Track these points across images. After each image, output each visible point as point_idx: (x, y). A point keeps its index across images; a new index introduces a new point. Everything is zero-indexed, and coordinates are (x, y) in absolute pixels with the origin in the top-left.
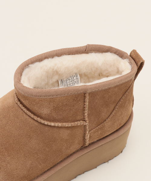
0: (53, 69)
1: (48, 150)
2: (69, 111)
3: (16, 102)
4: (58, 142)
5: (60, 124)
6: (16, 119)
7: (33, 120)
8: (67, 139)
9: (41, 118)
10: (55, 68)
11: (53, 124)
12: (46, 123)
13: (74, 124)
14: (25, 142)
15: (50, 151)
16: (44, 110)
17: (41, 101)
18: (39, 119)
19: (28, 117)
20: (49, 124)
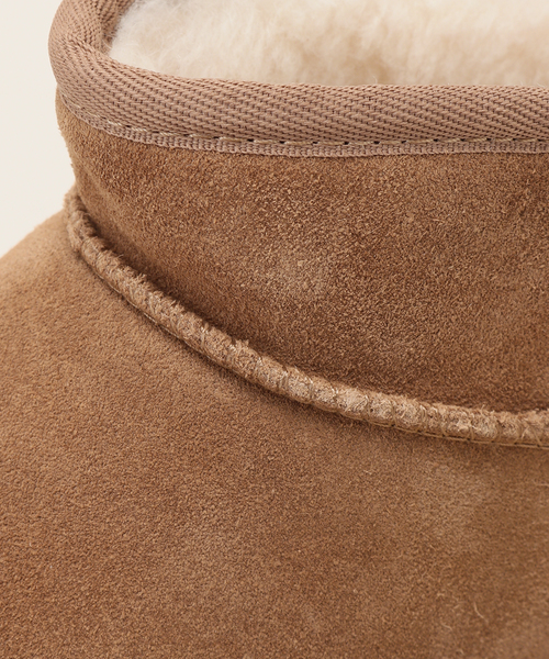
0: (353, 41)
1: (317, 628)
2: (477, 306)
3: (76, 242)
4: (395, 568)
5: (408, 408)
6: (67, 365)
7: (197, 365)
8: (467, 555)
9: (262, 345)
10: (370, 33)
11: (351, 398)
12: (300, 384)
13: (522, 428)
14: (135, 547)
15: (336, 639)
16: (276, 261)
17: (253, 175)
18: (240, 353)
19: (155, 343)
20: (326, 392)
